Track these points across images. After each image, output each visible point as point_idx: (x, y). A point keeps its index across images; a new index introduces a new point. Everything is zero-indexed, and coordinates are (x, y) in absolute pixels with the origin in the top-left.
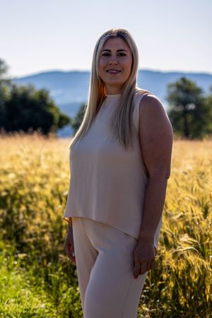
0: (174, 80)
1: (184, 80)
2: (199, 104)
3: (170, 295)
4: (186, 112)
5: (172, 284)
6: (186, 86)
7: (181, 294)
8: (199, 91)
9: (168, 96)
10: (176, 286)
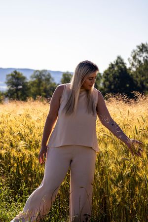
0: (10, 73)
1: (15, 72)
2: (24, 85)
3: (15, 170)
4: (17, 90)
5: (16, 165)
6: (17, 76)
7: (20, 169)
8: (24, 78)
9: (6, 81)
10: (18, 166)
